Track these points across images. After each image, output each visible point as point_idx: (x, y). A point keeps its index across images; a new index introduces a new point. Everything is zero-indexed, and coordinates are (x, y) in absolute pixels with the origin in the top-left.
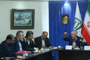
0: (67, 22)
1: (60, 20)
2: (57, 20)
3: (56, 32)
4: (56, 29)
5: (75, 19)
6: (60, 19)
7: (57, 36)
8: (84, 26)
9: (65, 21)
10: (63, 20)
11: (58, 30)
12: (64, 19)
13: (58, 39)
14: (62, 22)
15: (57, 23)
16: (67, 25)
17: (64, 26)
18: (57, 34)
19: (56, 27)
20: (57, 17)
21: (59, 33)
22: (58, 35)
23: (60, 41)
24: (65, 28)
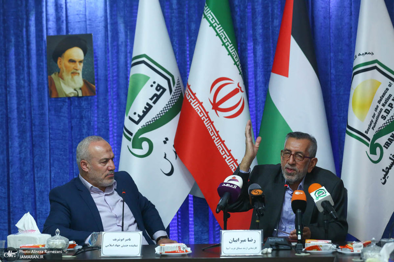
0: (79, 81)
1: (34, 71)
2: (18, 75)
3: (16, 144)
4: (15, 132)
6: (39, 67)
7: (22, 175)
8: (195, 106)
9: (68, 77)
10: (59, 71)
11: (22, 132)
12: (63, 63)
13: (26, 190)
14: (51, 85)
15: (19, 93)
16: (84, 104)
17: (65, 109)
18: (22, 161)
19: (15, 114)
20: (17, 54)
21: (32, 152)
22: (27, 168)
23: (42, 204)
24: (71, 118)
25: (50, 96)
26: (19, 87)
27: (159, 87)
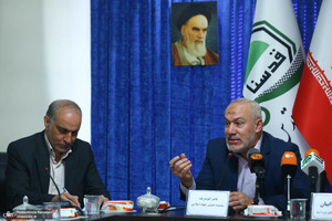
0: (202, 50)
1: (158, 38)
2: (142, 42)
3: (138, 112)
4: (137, 100)
5: (253, 28)
6: (163, 34)
7: (144, 143)
8: (315, 74)
9: (191, 45)
10: (182, 40)
11: (144, 101)
12: (187, 30)
13: (147, 159)
15: (142, 61)
16: (207, 73)
17: (187, 78)
18: (144, 130)
19: (138, 82)
20: (142, 21)
21: (153, 121)
22: (149, 137)
23: (161, 174)
24: (193, 87)
25: (172, 65)
26: (143, 54)
27: (279, 55)
